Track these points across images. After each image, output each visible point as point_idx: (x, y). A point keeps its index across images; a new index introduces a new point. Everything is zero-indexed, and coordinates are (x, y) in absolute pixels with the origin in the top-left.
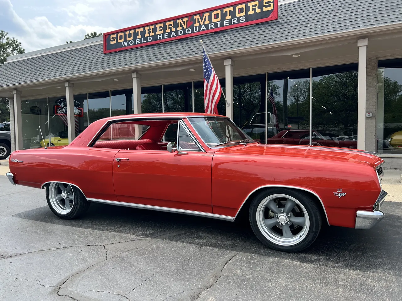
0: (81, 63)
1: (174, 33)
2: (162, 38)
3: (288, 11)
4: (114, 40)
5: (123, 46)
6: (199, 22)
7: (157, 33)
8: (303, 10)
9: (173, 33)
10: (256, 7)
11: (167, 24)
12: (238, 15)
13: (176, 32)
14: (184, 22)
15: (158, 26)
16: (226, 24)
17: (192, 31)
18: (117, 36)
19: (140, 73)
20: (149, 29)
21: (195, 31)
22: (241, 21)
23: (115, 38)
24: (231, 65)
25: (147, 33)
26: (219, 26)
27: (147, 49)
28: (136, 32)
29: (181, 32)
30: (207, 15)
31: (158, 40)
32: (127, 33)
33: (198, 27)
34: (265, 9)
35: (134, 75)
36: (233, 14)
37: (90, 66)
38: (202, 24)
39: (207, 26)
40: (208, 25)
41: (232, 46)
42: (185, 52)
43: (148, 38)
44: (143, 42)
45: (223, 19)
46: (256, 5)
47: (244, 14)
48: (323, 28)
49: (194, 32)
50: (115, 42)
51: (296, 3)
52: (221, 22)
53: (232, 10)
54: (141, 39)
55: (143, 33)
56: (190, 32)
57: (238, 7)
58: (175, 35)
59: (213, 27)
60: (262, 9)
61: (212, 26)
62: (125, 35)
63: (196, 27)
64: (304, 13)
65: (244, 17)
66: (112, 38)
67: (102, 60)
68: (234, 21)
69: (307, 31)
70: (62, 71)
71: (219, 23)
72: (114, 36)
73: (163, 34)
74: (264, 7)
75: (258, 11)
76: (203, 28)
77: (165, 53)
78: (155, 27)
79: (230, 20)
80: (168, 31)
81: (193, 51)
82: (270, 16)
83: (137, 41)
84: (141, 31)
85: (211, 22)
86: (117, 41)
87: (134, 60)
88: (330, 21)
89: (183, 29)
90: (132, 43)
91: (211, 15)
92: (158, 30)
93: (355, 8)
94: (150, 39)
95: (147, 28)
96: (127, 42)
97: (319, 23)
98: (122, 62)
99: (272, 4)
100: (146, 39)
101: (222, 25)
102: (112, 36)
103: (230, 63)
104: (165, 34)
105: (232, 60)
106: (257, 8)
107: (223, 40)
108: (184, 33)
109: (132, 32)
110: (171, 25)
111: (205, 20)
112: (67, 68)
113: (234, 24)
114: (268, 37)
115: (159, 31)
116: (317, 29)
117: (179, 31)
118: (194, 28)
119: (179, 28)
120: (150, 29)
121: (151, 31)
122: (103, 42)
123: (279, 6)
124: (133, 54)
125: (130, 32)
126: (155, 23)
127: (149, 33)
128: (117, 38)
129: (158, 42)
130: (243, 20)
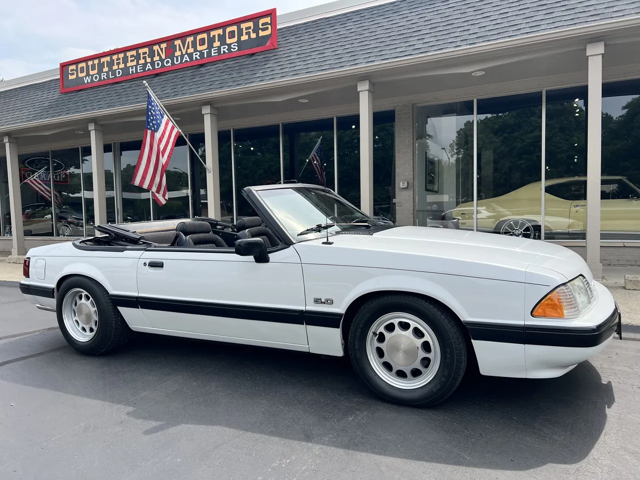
0: (29, 108)
1: (150, 66)
2: (134, 72)
3: (296, 36)
4: (72, 74)
5: (86, 82)
6: (180, 50)
7: (128, 65)
8: (312, 36)
9: (149, 64)
10: (251, 30)
11: (141, 51)
12: (228, 41)
13: (153, 63)
14: (162, 49)
15: (129, 54)
16: (214, 53)
17: (173, 63)
18: (77, 67)
21: (176, 63)
22: (232, 50)
23: (75, 71)
24: (211, 113)
25: (115, 64)
26: (205, 56)
27: (114, 87)
28: (102, 62)
29: (158, 64)
30: (190, 39)
31: (129, 74)
32: (90, 63)
33: (179, 57)
34: (261, 34)
35: (91, 127)
36: (222, 39)
37: (38, 112)
38: (184, 53)
39: (190, 55)
40: (192, 53)
41: (213, 86)
43: (117, 71)
44: (111, 77)
45: (210, 46)
46: (250, 28)
47: (235, 39)
48: (320, 64)
49: (175, 65)
50: (74, 77)
51: (310, 24)
52: (208, 50)
53: (221, 34)
54: (108, 73)
55: (110, 64)
56: (169, 64)
57: (229, 29)
58: (151, 69)
59: (199, 58)
60: (258, 34)
61: (197, 56)
62: (87, 66)
63: (177, 57)
64: (312, 39)
65: (236, 44)
66: (71, 70)
67: (56, 103)
68: (224, 49)
69: (301, 67)
71: (205, 51)
72: (74, 67)
73: (136, 66)
74: (260, 31)
75: (253, 36)
76: (186, 58)
77: (133, 94)
78: (125, 55)
79: (219, 48)
80: (142, 61)
81: (166, 92)
82: (268, 43)
83: (104, 75)
84: (107, 61)
85: (196, 50)
86: (77, 74)
87: (92, 104)
88: (332, 54)
89: (161, 60)
90: (96, 78)
91: (195, 39)
92: (129, 61)
94: (119, 72)
95: (115, 57)
96: (90, 77)
97: (319, 56)
98: (77, 107)
99: (269, 26)
100: (114, 72)
101: (209, 53)
102: (71, 67)
103: (210, 111)
104: (138, 66)
105: (211, 105)
106: (251, 32)
108: (163, 65)
109: (96, 62)
110: (146, 53)
111: (188, 48)
113: (223, 54)
115: (131, 61)
116: (312, 65)
117: (156, 63)
118: (175, 58)
119: (156, 58)
120: (119, 59)
121: (121, 61)
122: (59, 77)
123: (279, 30)
124: (95, 95)
125: (93, 62)
126: (125, 50)
127: (118, 64)
128: (77, 70)
129: (129, 77)
130: (235, 48)
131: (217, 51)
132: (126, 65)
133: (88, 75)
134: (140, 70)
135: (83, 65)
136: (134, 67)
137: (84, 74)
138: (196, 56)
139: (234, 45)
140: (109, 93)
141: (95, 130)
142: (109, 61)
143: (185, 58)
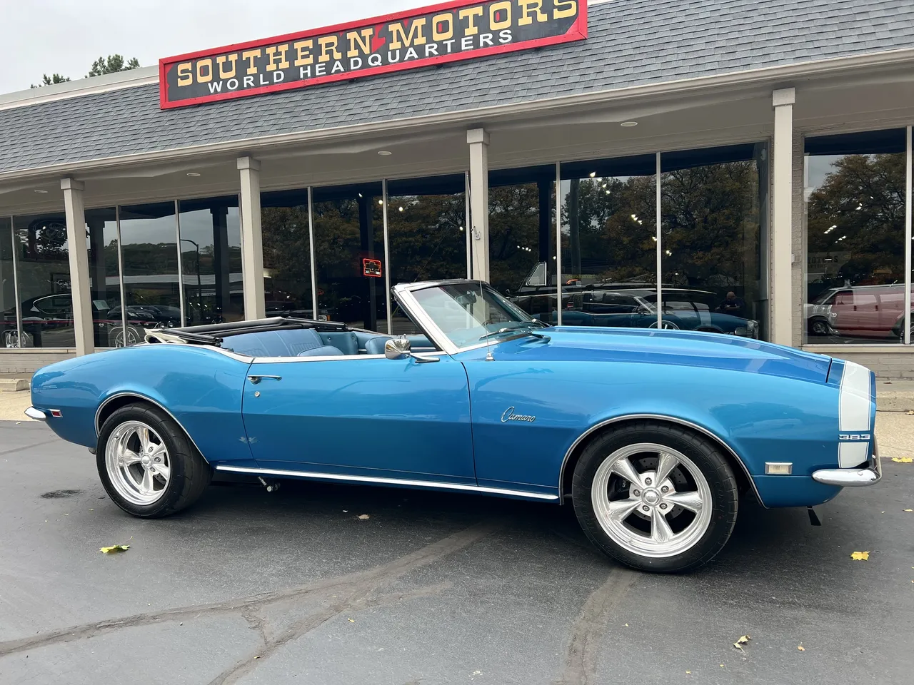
0: (102, 133)
1: (340, 65)
2: (309, 75)
3: (608, 21)
4: (187, 77)
5: (212, 91)
6: (400, 39)
7: (297, 63)
8: (642, 21)
9: (338, 63)
10: (537, 9)
11: (322, 41)
12: (494, 26)
13: (345, 61)
14: (363, 39)
15: (298, 45)
16: (466, 46)
17: (385, 61)
18: (194, 67)
19: (258, 158)
20: (277, 53)
21: (391, 60)
22: (501, 40)
23: (190, 72)
24: (482, 142)
25: (271, 61)
26: (449, 50)
28: (244, 59)
29: (356, 63)
30: (419, 23)
31: (299, 79)
32: (221, 60)
33: (398, 52)
34: (558, 14)
35: (243, 164)
37: (128, 138)
38: (407, 43)
39: (419, 50)
40: (423, 46)
41: (486, 98)
42: (371, 110)
43: (275, 73)
44: (262, 83)
45: (459, 34)
46: (536, 5)
47: (508, 23)
48: (694, 62)
49: (389, 63)
50: (189, 82)
52: (454, 41)
53: (481, 14)
54: (256, 76)
55: (262, 62)
56: (379, 63)
57: (494, 7)
58: (342, 70)
59: (436, 53)
60: (551, 15)
61: (433, 50)
62: (216, 66)
63: (394, 52)
64: (646, 26)
65: (509, 32)
66: (183, 72)
67: (158, 124)
68: (486, 39)
69: (659, 67)
70: (52, 149)
71: (449, 43)
72: (188, 66)
73: (313, 66)
74: (555, 10)
75: (542, 18)
76: (411, 53)
77: (320, 111)
78: (291, 47)
80: (324, 58)
81: (389, 107)
82: (571, 30)
83: (248, 80)
84: (255, 58)
85: (430, 40)
86: (195, 78)
87: (242, 126)
88: (709, 46)
89: (361, 54)
90: (233, 84)
91: (429, 24)
92: (299, 57)
93: (762, 18)
94: (279, 77)
95: (271, 50)
96: (221, 82)
97: (684, 50)
98: (209, 131)
100: (269, 76)
101: (457, 47)
102: (181, 67)
103: (481, 138)
105: (485, 131)
106: (539, 12)
107: (461, 84)
108: (365, 65)
109: (233, 57)
110: (332, 44)
111: (415, 36)
112: (66, 143)
113: (484, 47)
114: (571, 80)
115: (303, 57)
116: (680, 64)
117: (352, 60)
118: (389, 53)
119: (353, 53)
120: (280, 54)
121: (283, 57)
122: (158, 81)
123: (592, 7)
124: (238, 112)
125: (227, 58)
126: (291, 39)
127: (277, 62)
128: (194, 71)
129: (299, 84)
130: (507, 38)
131: (471, 42)
132: (292, 64)
133: (216, 78)
134: (320, 72)
135: (208, 62)
136: (309, 67)
137: (209, 78)
138: (430, 49)
139: (506, 33)
140: (265, 108)
141: (250, 169)
142: (259, 56)
143: (409, 52)
